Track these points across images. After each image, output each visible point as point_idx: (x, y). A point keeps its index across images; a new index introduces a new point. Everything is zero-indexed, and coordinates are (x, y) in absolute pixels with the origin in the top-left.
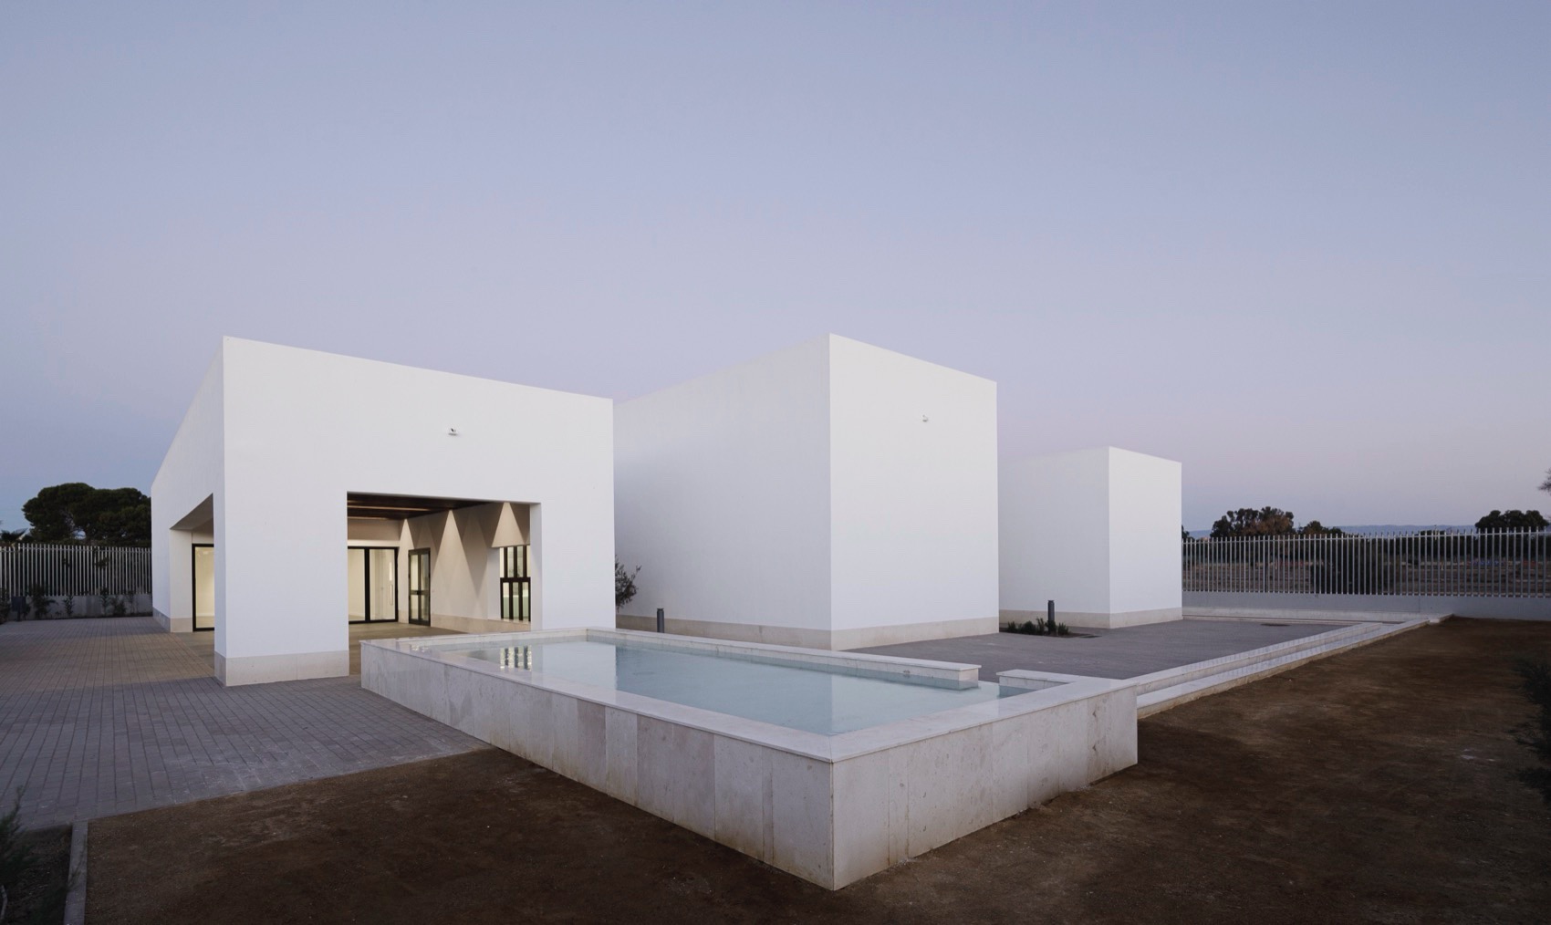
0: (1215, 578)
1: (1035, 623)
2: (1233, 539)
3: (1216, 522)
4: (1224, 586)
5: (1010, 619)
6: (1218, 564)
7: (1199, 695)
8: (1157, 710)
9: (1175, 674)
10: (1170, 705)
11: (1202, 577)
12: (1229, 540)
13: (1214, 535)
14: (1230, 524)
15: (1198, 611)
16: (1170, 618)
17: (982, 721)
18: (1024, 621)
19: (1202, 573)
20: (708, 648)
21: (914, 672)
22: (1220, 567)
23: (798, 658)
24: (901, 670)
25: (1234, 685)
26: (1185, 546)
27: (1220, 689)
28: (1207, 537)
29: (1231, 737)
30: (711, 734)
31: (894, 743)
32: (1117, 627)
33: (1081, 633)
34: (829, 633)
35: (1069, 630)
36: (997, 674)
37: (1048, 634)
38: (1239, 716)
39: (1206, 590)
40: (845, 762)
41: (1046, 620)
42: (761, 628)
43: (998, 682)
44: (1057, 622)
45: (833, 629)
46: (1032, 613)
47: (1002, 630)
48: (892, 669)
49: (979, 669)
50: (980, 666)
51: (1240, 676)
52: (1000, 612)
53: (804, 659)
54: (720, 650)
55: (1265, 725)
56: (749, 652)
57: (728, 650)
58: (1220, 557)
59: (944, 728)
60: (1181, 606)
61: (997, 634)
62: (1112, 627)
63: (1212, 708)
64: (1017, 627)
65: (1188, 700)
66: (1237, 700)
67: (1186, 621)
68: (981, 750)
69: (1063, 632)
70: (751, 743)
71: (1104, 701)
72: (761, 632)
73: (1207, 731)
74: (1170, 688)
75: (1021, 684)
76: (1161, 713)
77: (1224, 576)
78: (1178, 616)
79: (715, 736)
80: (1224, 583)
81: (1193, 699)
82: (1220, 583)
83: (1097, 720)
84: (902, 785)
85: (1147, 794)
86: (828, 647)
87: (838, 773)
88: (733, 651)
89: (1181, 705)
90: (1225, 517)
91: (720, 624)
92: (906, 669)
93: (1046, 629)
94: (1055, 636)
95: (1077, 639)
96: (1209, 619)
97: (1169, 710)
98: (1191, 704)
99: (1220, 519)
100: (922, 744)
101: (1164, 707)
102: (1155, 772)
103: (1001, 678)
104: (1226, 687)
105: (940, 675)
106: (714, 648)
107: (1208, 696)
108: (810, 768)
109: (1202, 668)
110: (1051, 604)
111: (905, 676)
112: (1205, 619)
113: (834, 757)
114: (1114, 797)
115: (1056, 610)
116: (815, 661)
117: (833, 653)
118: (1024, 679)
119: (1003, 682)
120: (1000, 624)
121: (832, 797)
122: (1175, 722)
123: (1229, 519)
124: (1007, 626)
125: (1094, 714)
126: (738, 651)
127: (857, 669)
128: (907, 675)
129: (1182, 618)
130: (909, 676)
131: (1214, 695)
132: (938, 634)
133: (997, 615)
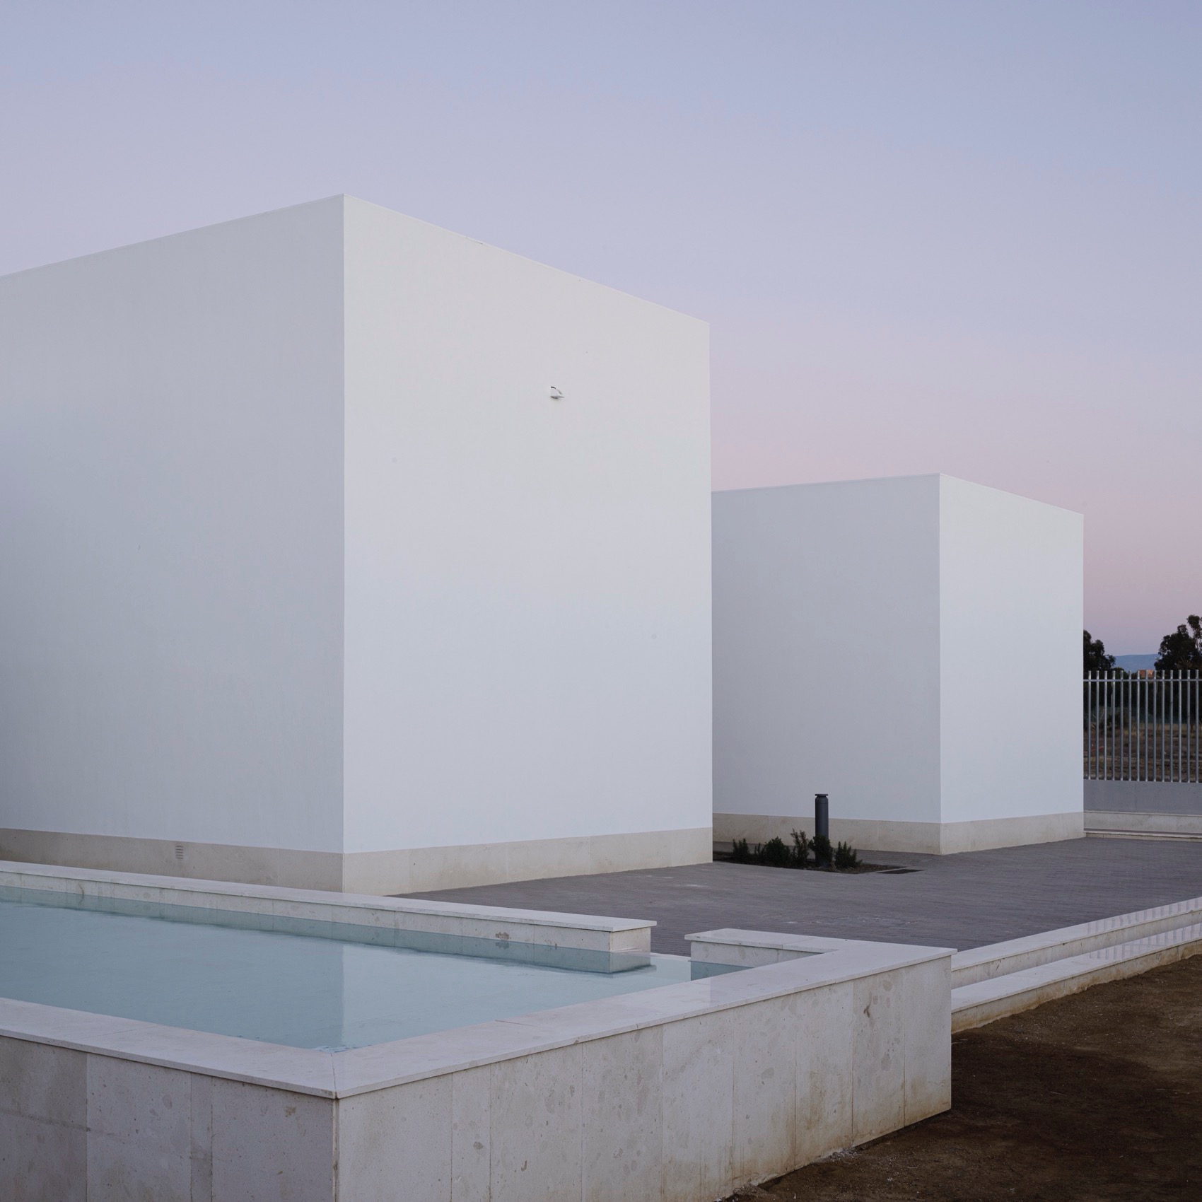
0: (1159, 753)
1: (789, 841)
2: (1184, 676)
3: (1166, 638)
4: (1176, 770)
5: (737, 834)
6: (1172, 726)
7: (1086, 982)
8: (1004, 1011)
9: (1048, 943)
10: (1031, 1001)
11: (1134, 751)
12: (1176, 676)
13: (1163, 665)
14: (1193, 642)
15: (1115, 821)
16: (1061, 834)
17: (643, 1021)
18: (766, 838)
19: (1134, 744)
20: (60, 887)
21: (518, 935)
22: (1168, 732)
23: (267, 909)
24: (491, 932)
25: (1155, 963)
26: (1086, 684)
27: (1128, 971)
28: (1151, 670)
29: (1130, 1058)
30: (81, 1052)
31: (464, 1062)
32: (956, 852)
33: (881, 863)
34: (339, 857)
35: (858, 859)
36: (687, 937)
37: (814, 865)
38: (1154, 1019)
39: (1134, 779)
40: (362, 1099)
41: (811, 835)
42: (180, 848)
43: (689, 955)
44: (835, 839)
45: (347, 850)
46: (784, 820)
47: (719, 856)
48: (470, 930)
49: (653, 928)
50: (654, 923)
51: (1171, 944)
52: (716, 818)
53: (280, 910)
54: (87, 893)
55: (1196, 1036)
56: (155, 897)
57: (107, 892)
58: (1167, 712)
59: (566, 1035)
60: (1081, 809)
61: (709, 864)
62: (944, 852)
63: (1110, 1006)
64: (752, 851)
65: (1065, 993)
66: (1156, 991)
67: (1091, 839)
68: (640, 1079)
69: (846, 861)
70: (167, 1068)
71: (887, 987)
72: (180, 857)
73: (1089, 1049)
74: (1034, 970)
75: (731, 957)
76: (1013, 1017)
77: (1176, 751)
78: (1077, 829)
79: (88, 1056)
80: (1176, 764)
81: (1075, 989)
82: (1167, 765)
83: (872, 1024)
84: (479, 1146)
85: (959, 1162)
86: (338, 888)
87: (349, 1118)
88: (120, 893)
89: (1053, 1002)
90: (1182, 628)
91: (82, 838)
92: (502, 929)
93: (812, 855)
94: (829, 869)
95: (872, 875)
96: (1135, 836)
97: (1028, 1012)
98: (1070, 1000)
99: (1175, 631)
100: (519, 1064)
101: (1019, 1006)
102: (981, 1124)
103: (693, 946)
104: (1140, 968)
105: (571, 942)
106: (73, 888)
107: (1105, 985)
108: (291, 1111)
109: (1101, 931)
110: (821, 802)
111: (498, 944)
112: (1127, 835)
113: (340, 1089)
114: (897, 1169)
115: (832, 814)
116: (305, 913)
117: (347, 898)
118: (740, 946)
119: (698, 953)
120: (715, 843)
121: (336, 1167)
122: (1037, 1034)
123: (1191, 632)
124: (731, 849)
125: (867, 1011)
126: (129, 895)
127: (397, 931)
128: (504, 942)
129: (1083, 834)
130: (506, 946)
131: (1116, 982)
132: (582, 864)
133: (709, 824)
